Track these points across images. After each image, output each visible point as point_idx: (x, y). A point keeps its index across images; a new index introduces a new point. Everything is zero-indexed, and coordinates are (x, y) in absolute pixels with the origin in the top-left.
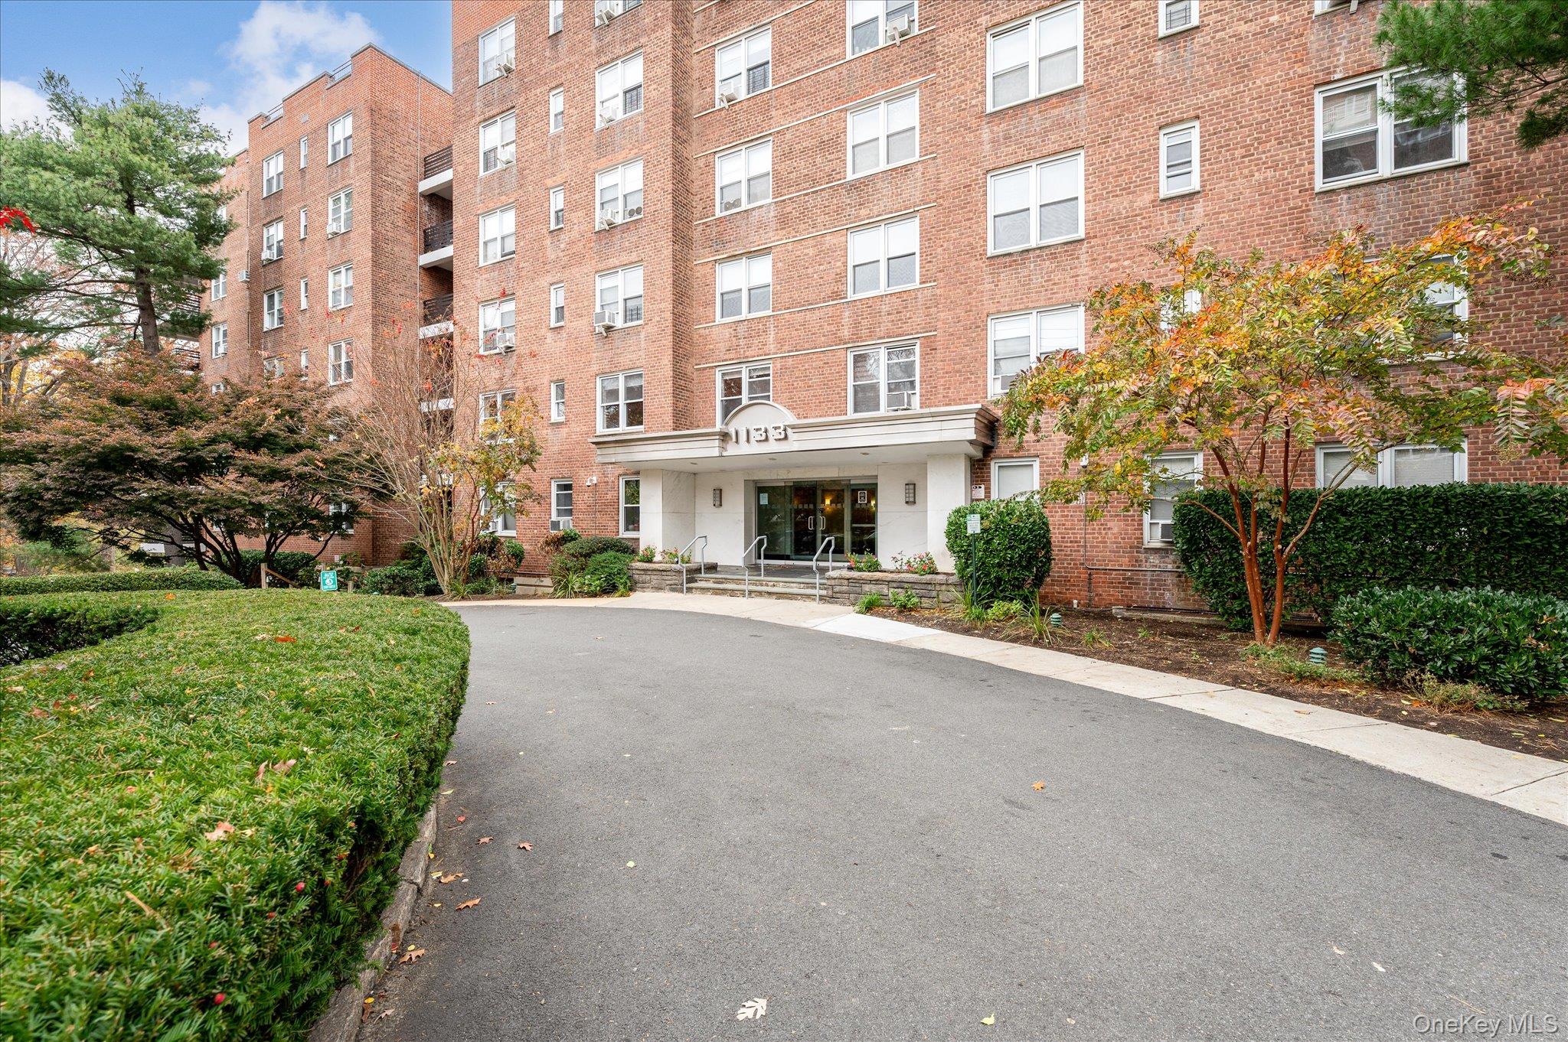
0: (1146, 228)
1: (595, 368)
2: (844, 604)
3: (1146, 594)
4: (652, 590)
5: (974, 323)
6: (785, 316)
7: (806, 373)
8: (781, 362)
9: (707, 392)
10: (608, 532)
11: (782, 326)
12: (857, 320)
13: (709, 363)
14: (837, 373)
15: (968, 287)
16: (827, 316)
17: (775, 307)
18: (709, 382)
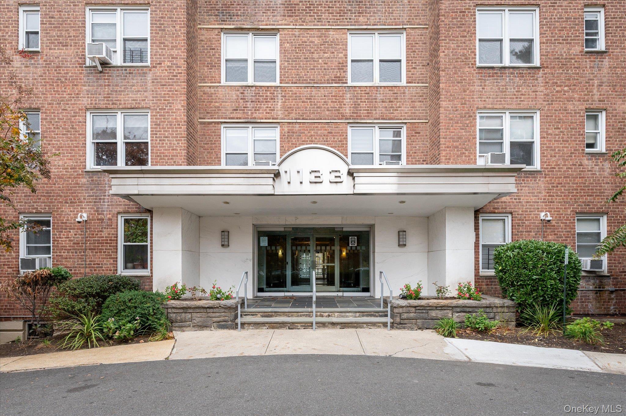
0: (577, 68)
1: (85, 102)
2: (412, 329)
3: (578, 305)
4: (193, 329)
5: (468, 113)
6: (293, 89)
7: (312, 138)
8: (288, 127)
9: (211, 144)
10: (103, 270)
11: (289, 97)
12: (356, 102)
13: (215, 118)
14: (339, 141)
15: (463, 86)
16: (330, 95)
17: (283, 80)
18: (215, 135)
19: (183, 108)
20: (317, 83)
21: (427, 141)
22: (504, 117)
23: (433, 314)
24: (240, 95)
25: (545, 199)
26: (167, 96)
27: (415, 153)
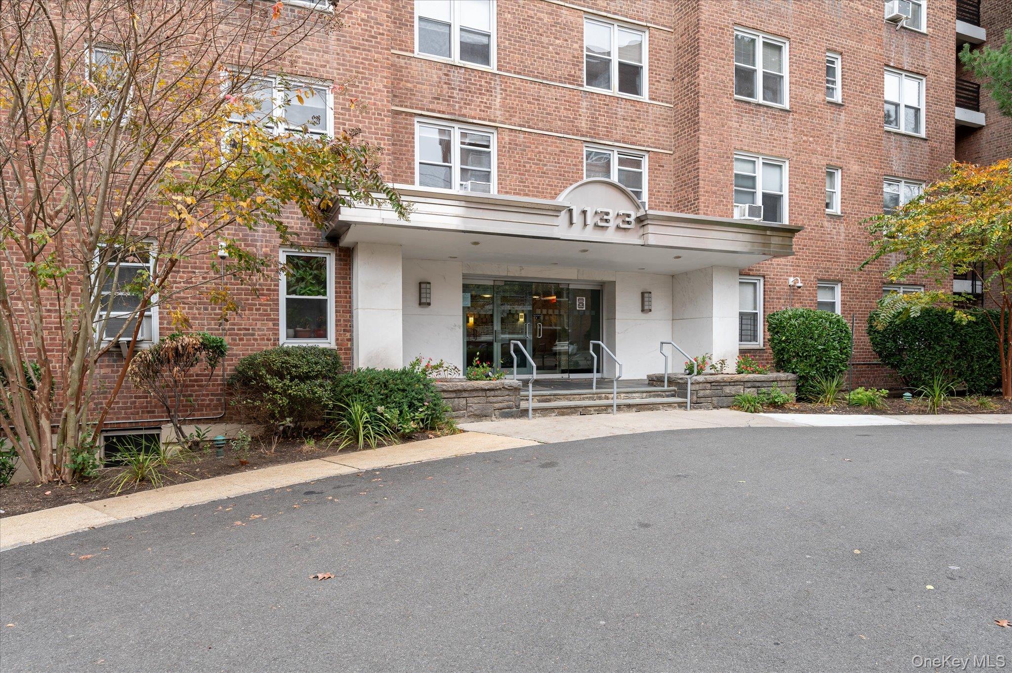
0: (820, 118)
4: (469, 420)
5: (726, 153)
6: (515, 82)
7: (540, 156)
8: (509, 135)
9: (401, 145)
10: (256, 340)
11: (511, 91)
12: (594, 114)
13: (406, 107)
14: (574, 165)
15: (721, 119)
16: (563, 99)
17: (502, 66)
18: (406, 133)
19: (385, 90)
20: (546, 79)
21: (671, 178)
22: (757, 163)
23: (728, 390)
24: (444, 77)
25: (792, 262)
26: (361, 66)
27: (659, 192)
